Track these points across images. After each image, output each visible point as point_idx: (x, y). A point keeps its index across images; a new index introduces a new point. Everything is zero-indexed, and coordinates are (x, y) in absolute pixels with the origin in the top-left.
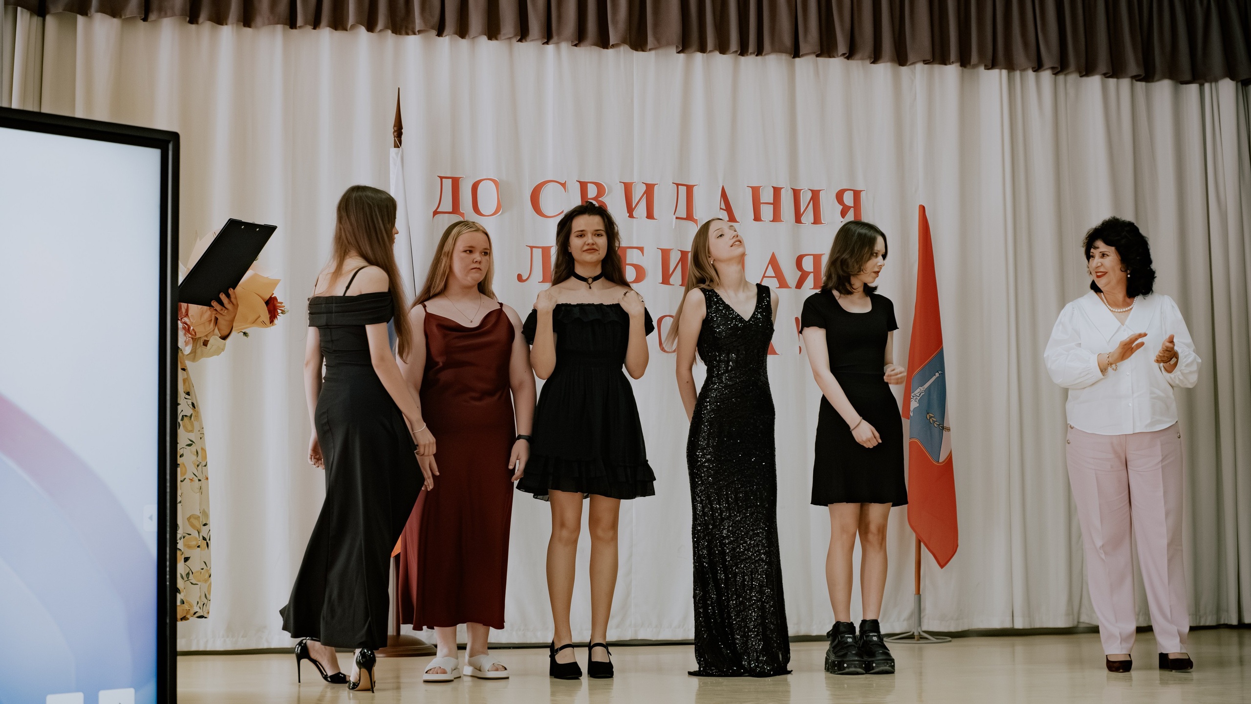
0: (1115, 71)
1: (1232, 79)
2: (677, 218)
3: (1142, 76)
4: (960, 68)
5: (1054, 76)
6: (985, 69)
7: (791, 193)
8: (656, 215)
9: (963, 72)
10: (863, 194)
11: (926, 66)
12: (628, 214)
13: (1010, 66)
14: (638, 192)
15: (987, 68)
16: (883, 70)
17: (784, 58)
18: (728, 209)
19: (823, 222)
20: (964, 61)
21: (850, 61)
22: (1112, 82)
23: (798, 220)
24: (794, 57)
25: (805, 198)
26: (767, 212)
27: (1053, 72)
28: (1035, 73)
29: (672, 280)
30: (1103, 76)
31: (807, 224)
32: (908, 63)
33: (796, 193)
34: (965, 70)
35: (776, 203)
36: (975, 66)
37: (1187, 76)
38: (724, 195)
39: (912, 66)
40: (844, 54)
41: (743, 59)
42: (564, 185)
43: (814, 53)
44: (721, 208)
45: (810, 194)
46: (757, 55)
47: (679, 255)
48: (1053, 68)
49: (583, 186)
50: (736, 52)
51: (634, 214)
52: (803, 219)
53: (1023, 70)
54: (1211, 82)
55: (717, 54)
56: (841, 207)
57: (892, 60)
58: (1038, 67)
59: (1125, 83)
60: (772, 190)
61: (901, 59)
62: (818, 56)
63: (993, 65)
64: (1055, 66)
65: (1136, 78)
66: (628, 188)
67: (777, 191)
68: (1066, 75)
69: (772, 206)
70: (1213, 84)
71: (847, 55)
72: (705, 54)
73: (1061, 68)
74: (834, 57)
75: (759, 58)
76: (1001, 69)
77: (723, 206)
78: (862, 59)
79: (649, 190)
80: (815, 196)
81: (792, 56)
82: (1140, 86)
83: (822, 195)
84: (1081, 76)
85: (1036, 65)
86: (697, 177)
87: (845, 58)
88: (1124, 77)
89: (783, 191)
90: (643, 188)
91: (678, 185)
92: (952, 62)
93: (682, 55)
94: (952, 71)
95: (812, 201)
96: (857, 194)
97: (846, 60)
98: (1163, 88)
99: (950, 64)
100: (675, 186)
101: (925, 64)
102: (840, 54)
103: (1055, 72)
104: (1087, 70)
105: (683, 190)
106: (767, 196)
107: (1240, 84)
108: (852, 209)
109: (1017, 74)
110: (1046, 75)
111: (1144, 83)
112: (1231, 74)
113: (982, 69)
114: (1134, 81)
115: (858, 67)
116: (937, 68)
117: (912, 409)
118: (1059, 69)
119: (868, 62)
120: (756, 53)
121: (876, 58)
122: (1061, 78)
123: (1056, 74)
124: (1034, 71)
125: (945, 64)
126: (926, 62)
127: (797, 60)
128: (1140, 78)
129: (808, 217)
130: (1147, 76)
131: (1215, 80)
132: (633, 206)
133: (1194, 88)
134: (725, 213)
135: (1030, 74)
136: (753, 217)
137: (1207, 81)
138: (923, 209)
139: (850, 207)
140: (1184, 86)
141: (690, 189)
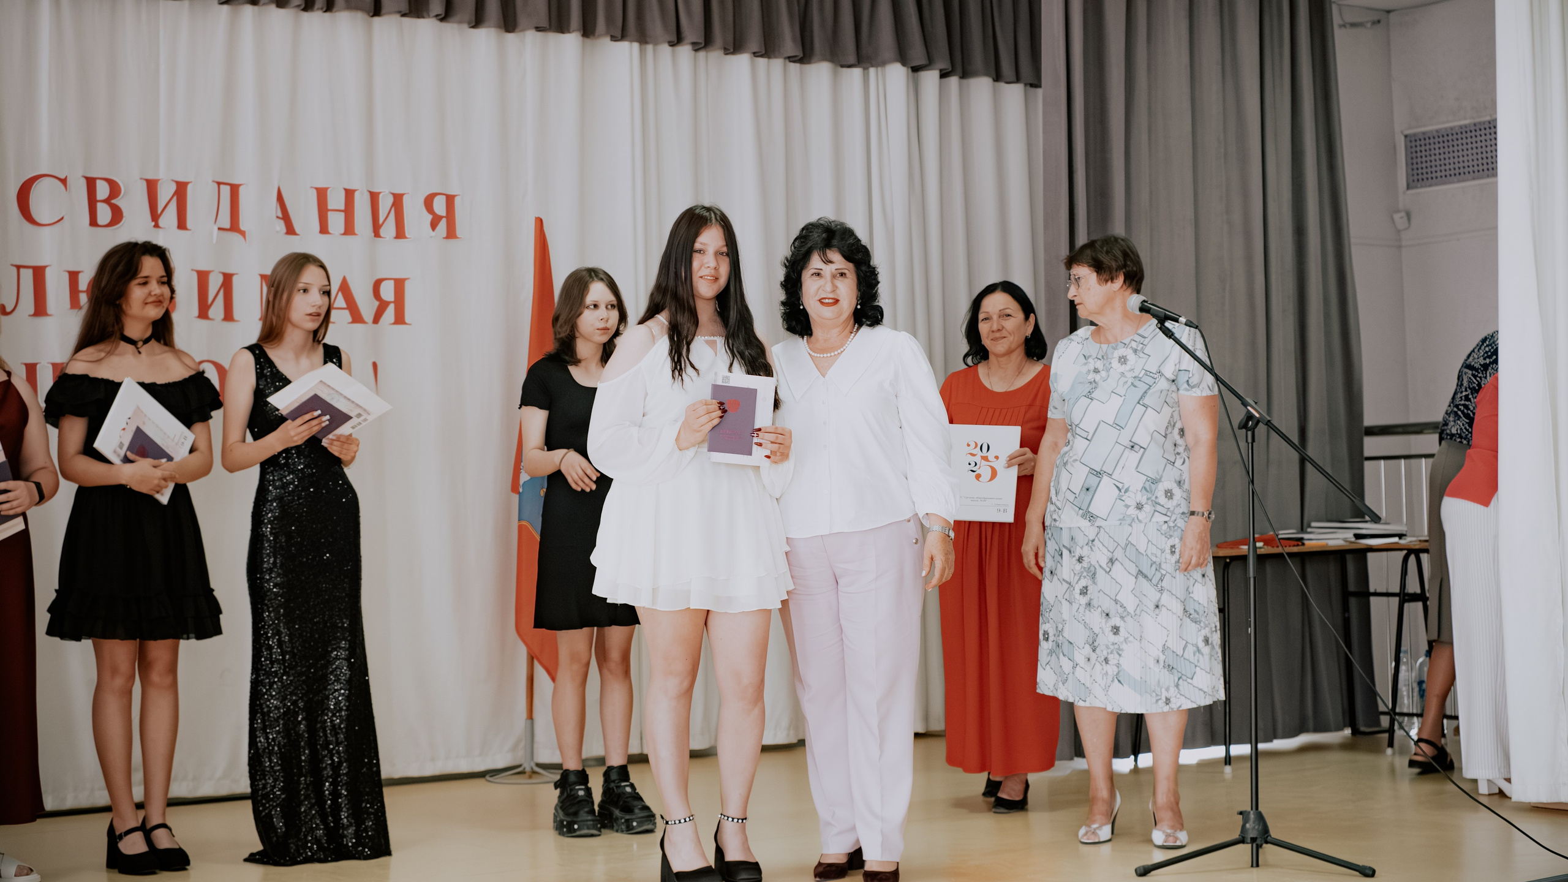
0: (768, 50)
1: (904, 64)
2: (219, 229)
3: (799, 58)
4: (581, 38)
5: (693, 52)
6: (611, 40)
7: (367, 197)
8: (189, 225)
9: (583, 43)
10: (457, 200)
11: (539, 34)
12: (153, 224)
13: (643, 39)
14: (166, 192)
15: (614, 38)
16: (486, 38)
17: (360, 16)
18: (286, 217)
19: (407, 235)
20: (588, 31)
21: (444, 25)
22: (762, 62)
23: (377, 233)
24: (372, 16)
25: (385, 204)
26: (336, 222)
27: (693, 48)
28: (671, 48)
29: (211, 313)
30: (752, 55)
31: (388, 239)
32: (516, 30)
33: (374, 197)
34: (587, 40)
35: (349, 210)
36: (600, 36)
37: (852, 59)
38: (280, 198)
39: (522, 34)
40: (437, 16)
41: (306, 15)
42: (64, 181)
43: (399, 12)
44: (278, 217)
45: (390, 200)
46: (325, 12)
47: (221, 279)
48: (694, 44)
49: (91, 183)
50: (298, 6)
51: (161, 222)
52: (382, 232)
53: (656, 43)
54: (876, 66)
55: (273, 8)
56: (430, 217)
57: (498, 27)
58: (677, 40)
59: (777, 63)
60: (343, 194)
61: (509, 24)
62: (404, 15)
63: (622, 35)
64: (695, 41)
65: (791, 59)
66: (152, 187)
67: (349, 194)
68: (707, 52)
69: (343, 214)
70: (879, 69)
71: (443, 16)
72: (256, 8)
73: (705, 43)
74: (423, 17)
75: (327, 15)
76: (631, 41)
77: (280, 215)
78: (460, 22)
79: (181, 190)
80: (398, 200)
81: (371, 14)
82: (794, 67)
83: (406, 200)
84: (726, 54)
85: (674, 39)
86: (245, 174)
87: (437, 19)
88: (776, 57)
89: (357, 194)
90: (173, 188)
91: (219, 184)
92: (573, 31)
93: (225, 7)
94: (571, 41)
95: (393, 209)
96: (450, 200)
97: (438, 23)
98: (820, 72)
99: (569, 32)
100: (216, 185)
101: (539, 31)
102: (433, 13)
103: (696, 48)
104: (735, 47)
105: (226, 191)
106: (336, 201)
107: (910, 70)
108: (444, 220)
109: (650, 48)
110: (685, 51)
111: (798, 65)
112: (902, 57)
113: (607, 40)
114: (787, 61)
115: (455, 33)
116: (553, 38)
117: (521, 483)
118: (703, 45)
119: (465, 26)
120: (324, 9)
121: (478, 21)
122: (702, 54)
123: (696, 50)
124: (671, 46)
125: (563, 33)
126: (538, 29)
127: (376, 19)
128: (796, 59)
129: (389, 229)
130: (805, 56)
131: (883, 64)
132: (159, 211)
133: (857, 72)
134: (282, 223)
135: (665, 49)
136: (318, 228)
137: (872, 66)
138: (540, 222)
139: (441, 217)
140: (845, 70)
141: (235, 189)
